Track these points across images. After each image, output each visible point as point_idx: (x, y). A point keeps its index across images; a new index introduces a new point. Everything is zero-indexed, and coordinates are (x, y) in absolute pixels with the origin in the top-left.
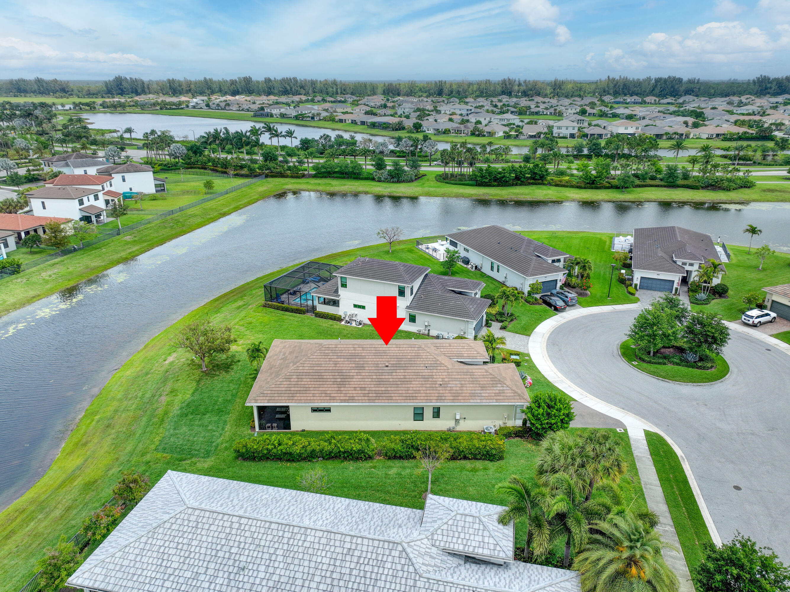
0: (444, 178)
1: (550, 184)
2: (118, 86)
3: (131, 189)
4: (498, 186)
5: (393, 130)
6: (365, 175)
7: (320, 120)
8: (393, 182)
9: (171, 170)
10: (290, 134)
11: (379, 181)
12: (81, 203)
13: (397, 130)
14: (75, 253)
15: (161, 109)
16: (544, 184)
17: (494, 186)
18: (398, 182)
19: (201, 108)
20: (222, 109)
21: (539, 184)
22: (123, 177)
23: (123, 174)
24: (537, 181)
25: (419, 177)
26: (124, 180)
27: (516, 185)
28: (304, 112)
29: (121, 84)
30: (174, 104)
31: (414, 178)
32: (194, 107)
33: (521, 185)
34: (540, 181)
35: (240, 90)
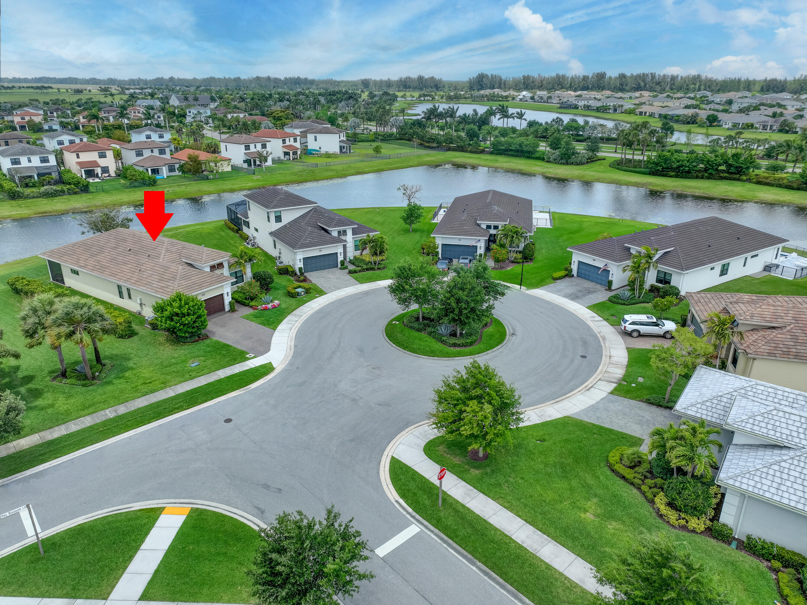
0: (619, 165)
1: (749, 181)
2: (479, 82)
3: (320, 148)
4: (677, 176)
5: (684, 124)
6: (537, 155)
7: (622, 112)
8: (561, 164)
9: (387, 140)
10: (520, 116)
11: (549, 162)
12: (247, 148)
13: (688, 123)
14: (207, 181)
15: (488, 100)
16: (742, 180)
17: (671, 176)
18: (567, 163)
19: (526, 101)
20: (545, 102)
21: (734, 179)
22: (316, 137)
23: (315, 135)
24: (732, 176)
25: (591, 160)
26: (316, 140)
27: (702, 178)
28: (608, 104)
29: (482, 81)
30: (502, 97)
31: (584, 160)
32: (521, 100)
33: (708, 178)
34: (737, 176)
35: (590, 86)
